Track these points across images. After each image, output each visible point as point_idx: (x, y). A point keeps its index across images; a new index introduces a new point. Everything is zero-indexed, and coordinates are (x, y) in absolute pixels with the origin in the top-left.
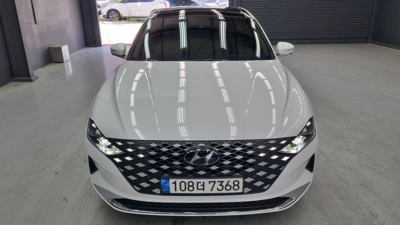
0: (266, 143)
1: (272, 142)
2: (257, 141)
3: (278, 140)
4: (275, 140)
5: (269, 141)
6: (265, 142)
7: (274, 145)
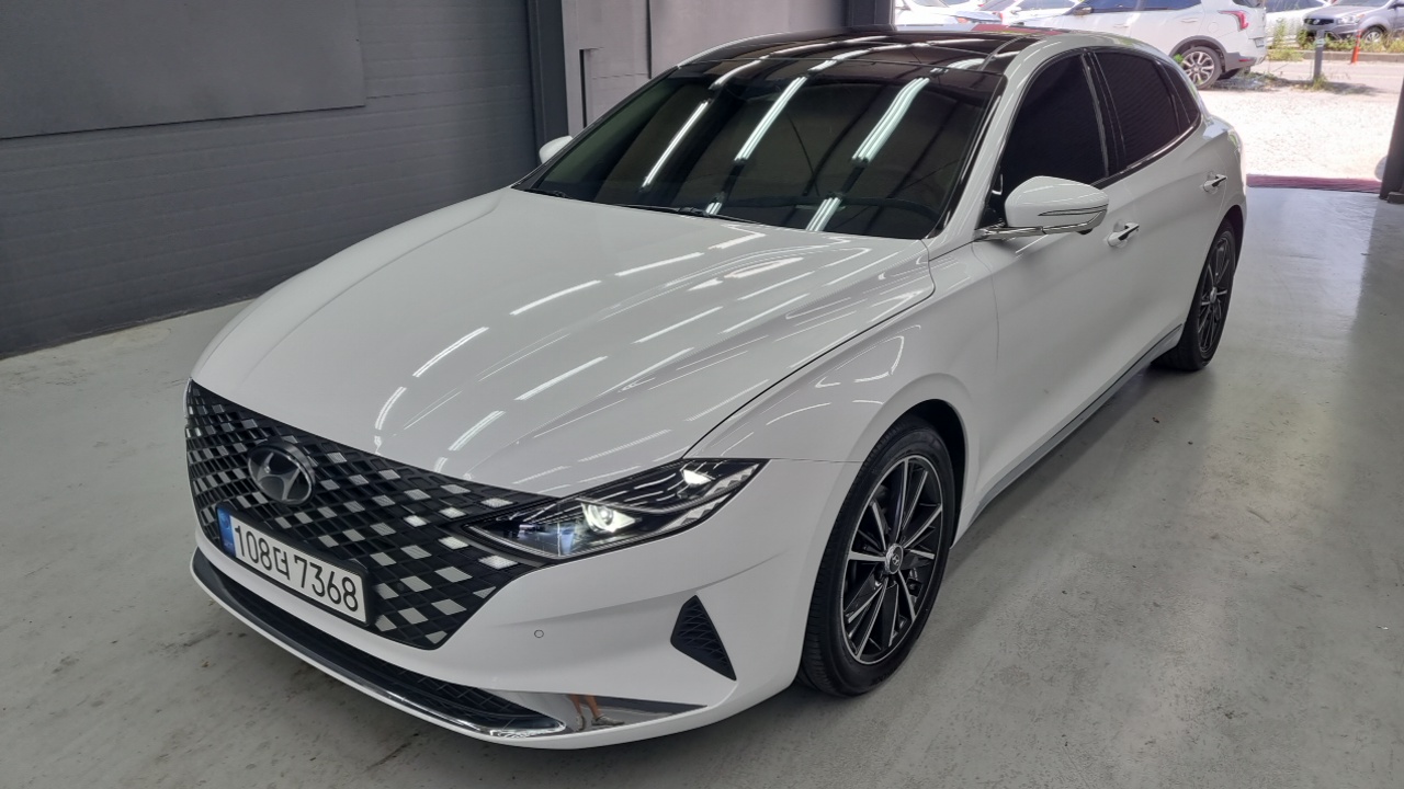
0: (435, 485)
1: (455, 489)
2: (413, 473)
3: (478, 491)
4: (465, 487)
5: (445, 484)
6: (433, 482)
7: (457, 501)
